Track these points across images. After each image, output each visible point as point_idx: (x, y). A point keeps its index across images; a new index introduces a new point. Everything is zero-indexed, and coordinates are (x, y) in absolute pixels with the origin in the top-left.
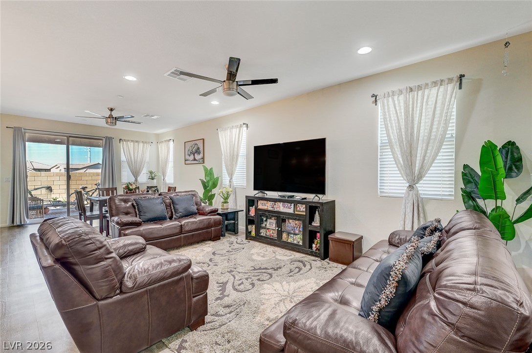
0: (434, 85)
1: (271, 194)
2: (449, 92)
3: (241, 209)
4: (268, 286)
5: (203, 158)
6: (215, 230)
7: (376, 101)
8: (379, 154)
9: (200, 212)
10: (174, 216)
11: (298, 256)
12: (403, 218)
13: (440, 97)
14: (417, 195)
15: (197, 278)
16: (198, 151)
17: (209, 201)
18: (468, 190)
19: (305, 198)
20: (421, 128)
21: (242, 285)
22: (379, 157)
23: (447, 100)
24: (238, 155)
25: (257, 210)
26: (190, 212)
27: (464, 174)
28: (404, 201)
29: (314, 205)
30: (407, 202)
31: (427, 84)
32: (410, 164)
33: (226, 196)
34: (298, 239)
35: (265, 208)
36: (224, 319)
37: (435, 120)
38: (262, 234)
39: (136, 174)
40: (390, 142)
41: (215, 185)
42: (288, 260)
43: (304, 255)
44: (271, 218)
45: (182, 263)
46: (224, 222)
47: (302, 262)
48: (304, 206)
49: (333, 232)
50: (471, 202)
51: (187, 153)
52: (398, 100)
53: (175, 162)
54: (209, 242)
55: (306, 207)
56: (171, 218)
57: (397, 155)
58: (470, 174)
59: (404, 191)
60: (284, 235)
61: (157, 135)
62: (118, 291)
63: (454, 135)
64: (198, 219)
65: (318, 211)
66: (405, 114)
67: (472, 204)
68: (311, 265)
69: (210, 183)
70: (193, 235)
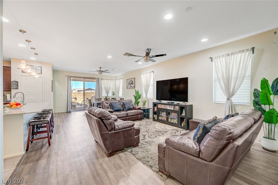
0: (239, 52)
1: (163, 102)
2: (247, 55)
3: (151, 108)
4: (162, 137)
5: (135, 86)
6: (140, 116)
7: (212, 60)
8: (214, 84)
9: (134, 109)
10: (124, 110)
11: (175, 128)
12: (225, 113)
13: (242, 58)
14: (231, 103)
15: (136, 129)
16: (132, 83)
17: (137, 104)
18: (256, 100)
19: (179, 104)
20: (233, 72)
21: (152, 136)
22: (213, 85)
23: (246, 59)
24: (149, 85)
25: (158, 108)
26: (130, 108)
27: (254, 93)
28: (225, 106)
29: (182, 106)
30: (226, 106)
31: (236, 52)
32: (228, 88)
33: (144, 102)
34: (175, 121)
35: (161, 107)
36: (145, 146)
37: (240, 68)
38: (160, 119)
39: (107, 93)
40: (218, 78)
41: (139, 98)
42: (171, 129)
43: (178, 128)
44: (164, 112)
45: (132, 123)
46: (143, 113)
47: (177, 130)
48: (178, 107)
49: (192, 118)
50: (257, 106)
51: (128, 84)
52: (222, 59)
53: (123, 88)
54: (138, 121)
55: (179, 108)
56: (123, 110)
57: (222, 84)
58: (258, 93)
59: (225, 101)
60: (169, 120)
61: (115, 76)
62: (114, 130)
63: (250, 75)
64: (133, 111)
65: (185, 109)
66: (225, 66)
67: (258, 107)
68: (181, 132)
69: (138, 97)
70: (132, 117)
